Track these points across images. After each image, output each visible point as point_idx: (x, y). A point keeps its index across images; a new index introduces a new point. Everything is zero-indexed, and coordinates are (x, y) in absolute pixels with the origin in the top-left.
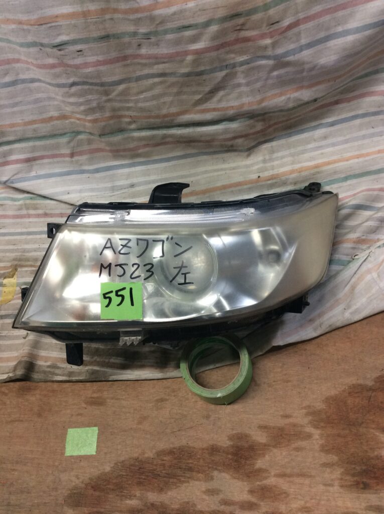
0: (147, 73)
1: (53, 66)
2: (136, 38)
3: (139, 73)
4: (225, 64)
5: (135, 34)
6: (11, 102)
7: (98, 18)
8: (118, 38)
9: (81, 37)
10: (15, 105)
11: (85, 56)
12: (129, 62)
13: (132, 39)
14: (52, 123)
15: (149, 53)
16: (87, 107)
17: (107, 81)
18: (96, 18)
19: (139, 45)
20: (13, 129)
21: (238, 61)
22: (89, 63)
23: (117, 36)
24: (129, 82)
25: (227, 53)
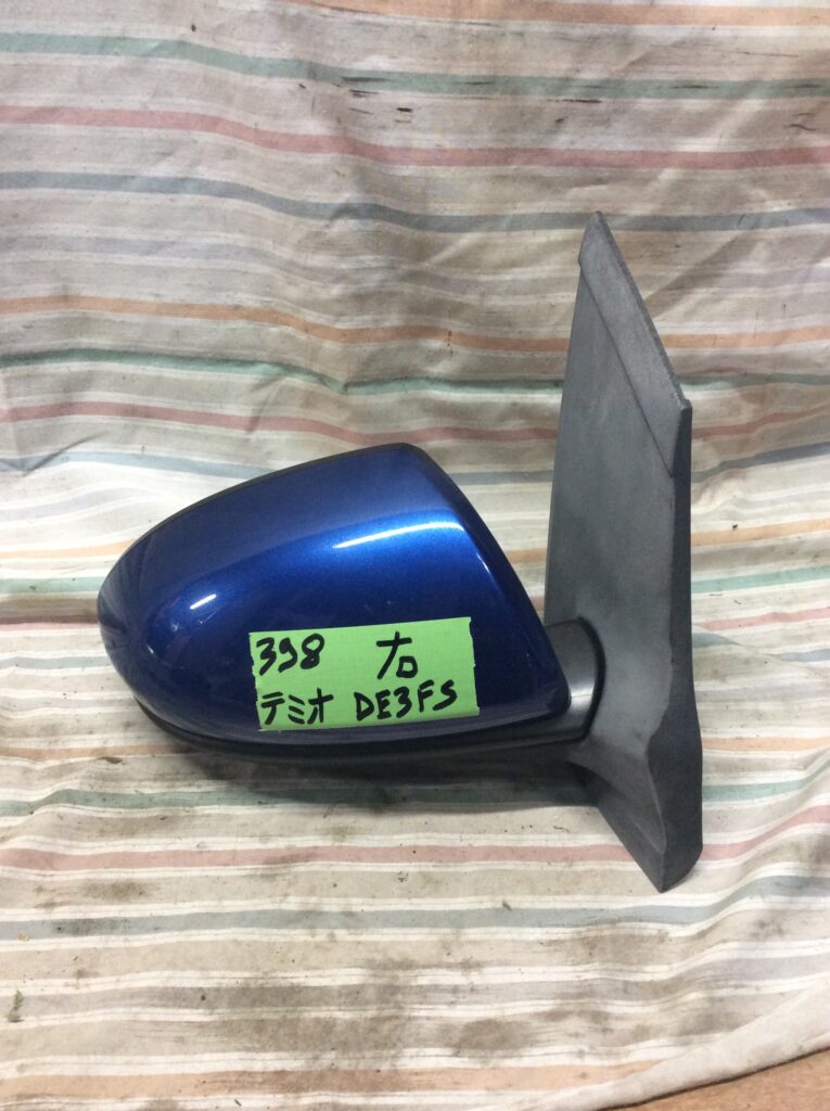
0: (542, 210)
1: (311, 145)
2: (562, 98)
3: (522, 209)
4: (738, 211)
5: (565, 82)
6: (146, 236)
7: (488, 25)
8: (515, 92)
9: (422, 70)
10: (156, 248)
11: (414, 129)
12: (511, 169)
13: (550, 101)
14: (232, 324)
15: (578, 146)
16: (353, 288)
17: (438, 214)
18: (483, 24)
19: (559, 121)
20: (119, 317)
21: (770, 210)
22: (416, 150)
23: (513, 86)
24: (491, 229)
25: (755, 182)
